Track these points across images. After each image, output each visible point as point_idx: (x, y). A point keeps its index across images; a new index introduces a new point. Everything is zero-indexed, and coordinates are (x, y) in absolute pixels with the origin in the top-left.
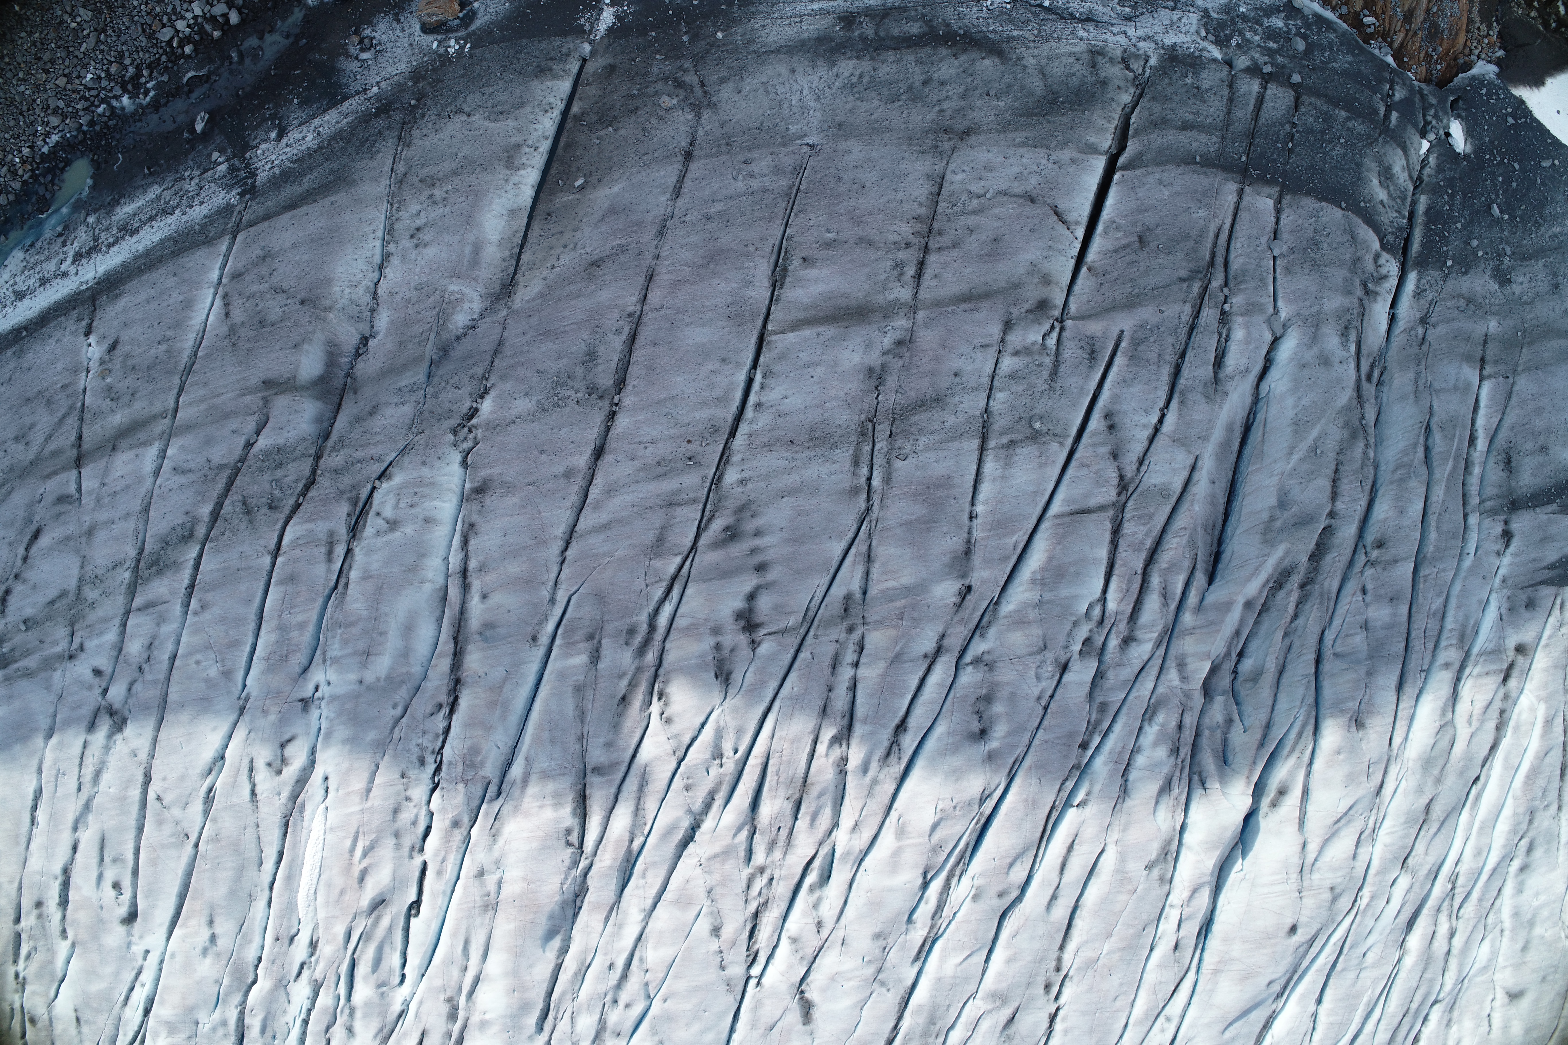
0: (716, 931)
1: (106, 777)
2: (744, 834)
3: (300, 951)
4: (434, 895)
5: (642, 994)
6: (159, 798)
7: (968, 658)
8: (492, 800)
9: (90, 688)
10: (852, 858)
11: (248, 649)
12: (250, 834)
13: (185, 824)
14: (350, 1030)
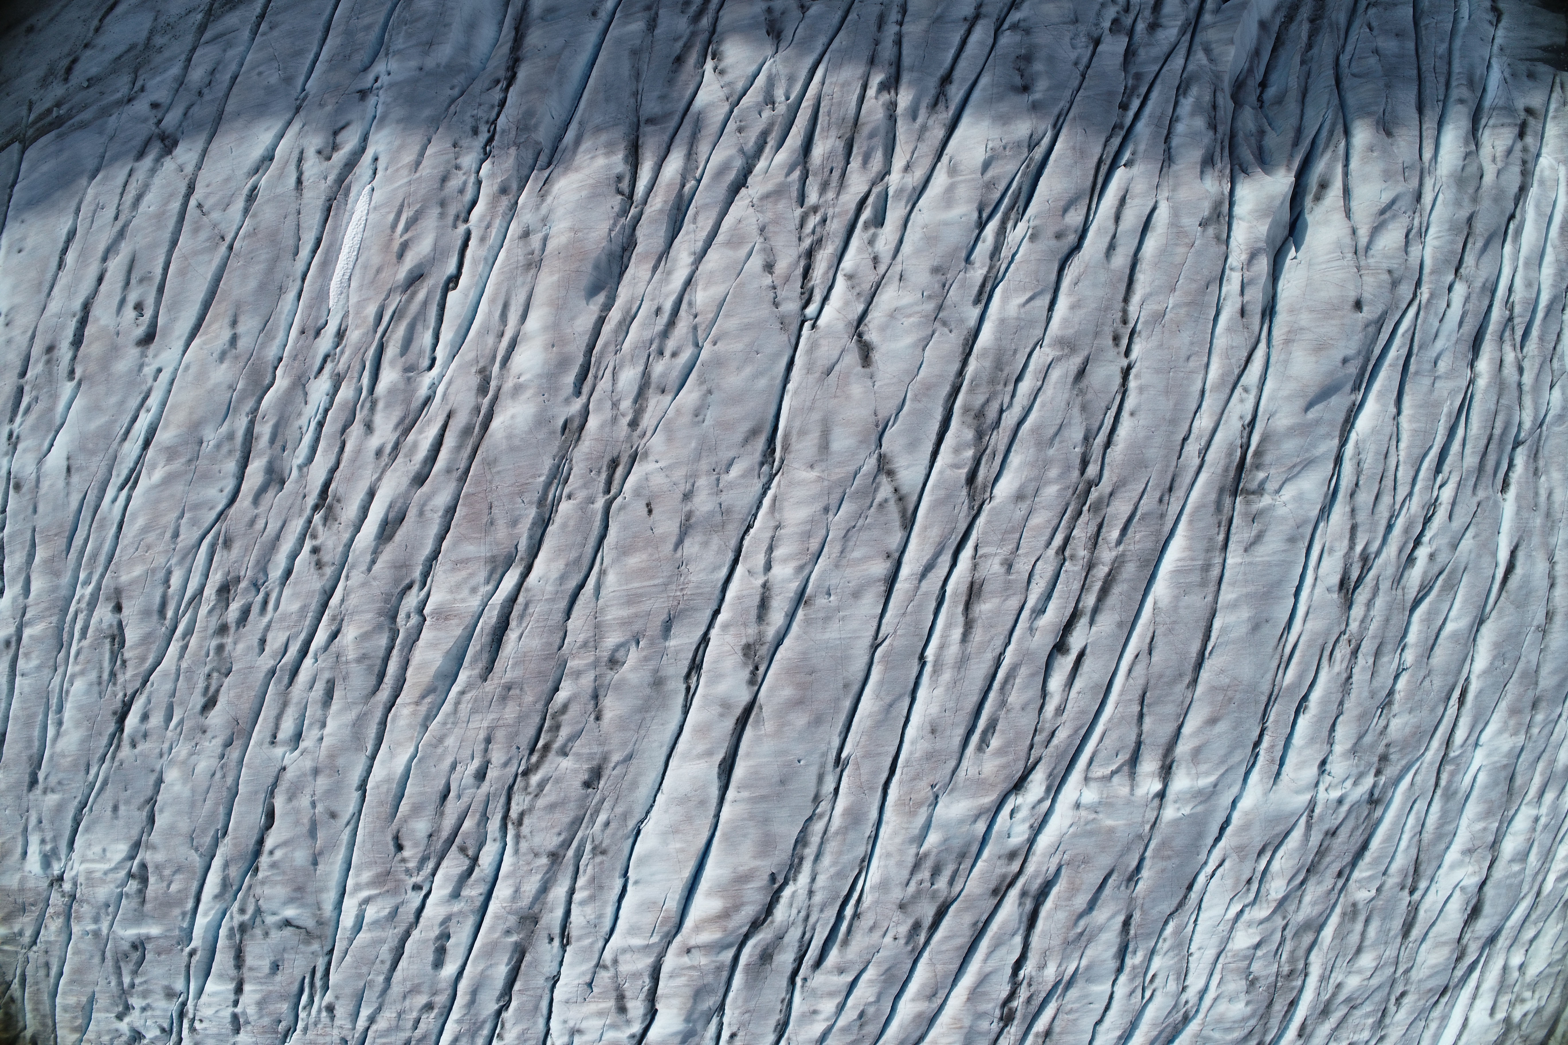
0: (769, 267)
1: (148, 198)
2: (797, 174)
3: (325, 342)
4: (475, 262)
5: (690, 337)
6: (200, 206)
7: (1006, 25)
8: (543, 169)
9: (146, 120)
10: (906, 195)
11: (311, 56)
12: (290, 222)
13: (223, 226)
14: (369, 427)
